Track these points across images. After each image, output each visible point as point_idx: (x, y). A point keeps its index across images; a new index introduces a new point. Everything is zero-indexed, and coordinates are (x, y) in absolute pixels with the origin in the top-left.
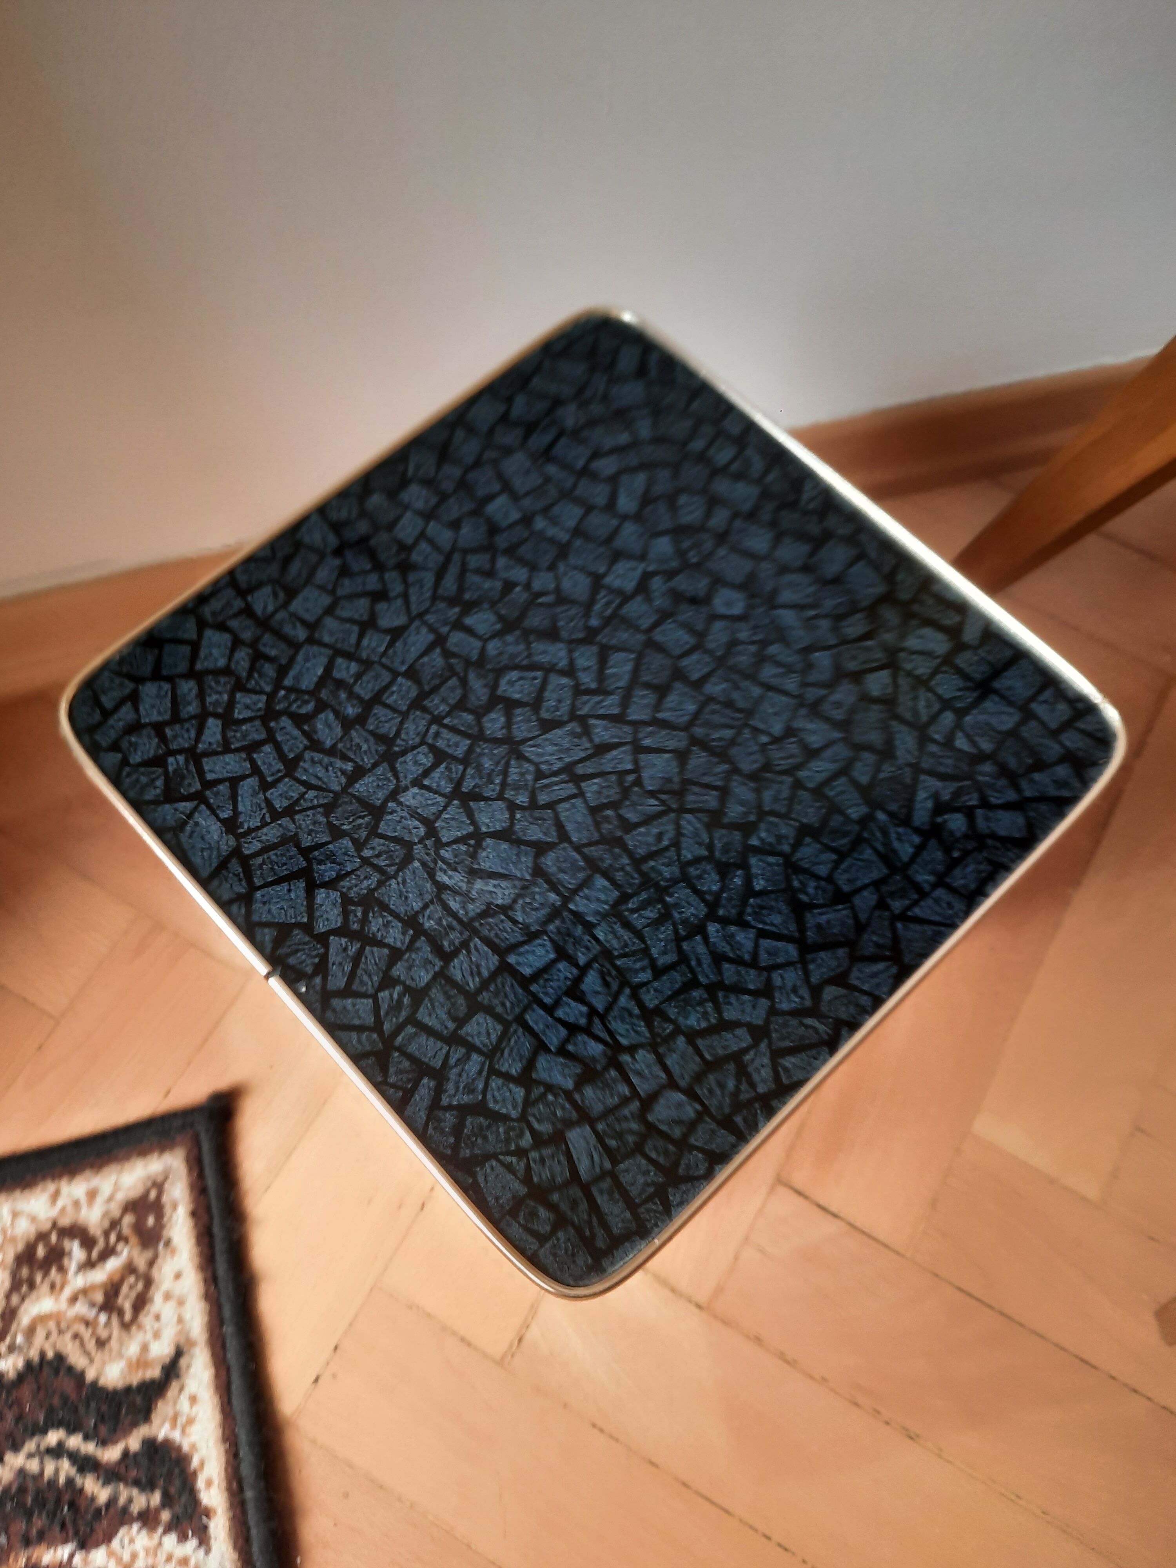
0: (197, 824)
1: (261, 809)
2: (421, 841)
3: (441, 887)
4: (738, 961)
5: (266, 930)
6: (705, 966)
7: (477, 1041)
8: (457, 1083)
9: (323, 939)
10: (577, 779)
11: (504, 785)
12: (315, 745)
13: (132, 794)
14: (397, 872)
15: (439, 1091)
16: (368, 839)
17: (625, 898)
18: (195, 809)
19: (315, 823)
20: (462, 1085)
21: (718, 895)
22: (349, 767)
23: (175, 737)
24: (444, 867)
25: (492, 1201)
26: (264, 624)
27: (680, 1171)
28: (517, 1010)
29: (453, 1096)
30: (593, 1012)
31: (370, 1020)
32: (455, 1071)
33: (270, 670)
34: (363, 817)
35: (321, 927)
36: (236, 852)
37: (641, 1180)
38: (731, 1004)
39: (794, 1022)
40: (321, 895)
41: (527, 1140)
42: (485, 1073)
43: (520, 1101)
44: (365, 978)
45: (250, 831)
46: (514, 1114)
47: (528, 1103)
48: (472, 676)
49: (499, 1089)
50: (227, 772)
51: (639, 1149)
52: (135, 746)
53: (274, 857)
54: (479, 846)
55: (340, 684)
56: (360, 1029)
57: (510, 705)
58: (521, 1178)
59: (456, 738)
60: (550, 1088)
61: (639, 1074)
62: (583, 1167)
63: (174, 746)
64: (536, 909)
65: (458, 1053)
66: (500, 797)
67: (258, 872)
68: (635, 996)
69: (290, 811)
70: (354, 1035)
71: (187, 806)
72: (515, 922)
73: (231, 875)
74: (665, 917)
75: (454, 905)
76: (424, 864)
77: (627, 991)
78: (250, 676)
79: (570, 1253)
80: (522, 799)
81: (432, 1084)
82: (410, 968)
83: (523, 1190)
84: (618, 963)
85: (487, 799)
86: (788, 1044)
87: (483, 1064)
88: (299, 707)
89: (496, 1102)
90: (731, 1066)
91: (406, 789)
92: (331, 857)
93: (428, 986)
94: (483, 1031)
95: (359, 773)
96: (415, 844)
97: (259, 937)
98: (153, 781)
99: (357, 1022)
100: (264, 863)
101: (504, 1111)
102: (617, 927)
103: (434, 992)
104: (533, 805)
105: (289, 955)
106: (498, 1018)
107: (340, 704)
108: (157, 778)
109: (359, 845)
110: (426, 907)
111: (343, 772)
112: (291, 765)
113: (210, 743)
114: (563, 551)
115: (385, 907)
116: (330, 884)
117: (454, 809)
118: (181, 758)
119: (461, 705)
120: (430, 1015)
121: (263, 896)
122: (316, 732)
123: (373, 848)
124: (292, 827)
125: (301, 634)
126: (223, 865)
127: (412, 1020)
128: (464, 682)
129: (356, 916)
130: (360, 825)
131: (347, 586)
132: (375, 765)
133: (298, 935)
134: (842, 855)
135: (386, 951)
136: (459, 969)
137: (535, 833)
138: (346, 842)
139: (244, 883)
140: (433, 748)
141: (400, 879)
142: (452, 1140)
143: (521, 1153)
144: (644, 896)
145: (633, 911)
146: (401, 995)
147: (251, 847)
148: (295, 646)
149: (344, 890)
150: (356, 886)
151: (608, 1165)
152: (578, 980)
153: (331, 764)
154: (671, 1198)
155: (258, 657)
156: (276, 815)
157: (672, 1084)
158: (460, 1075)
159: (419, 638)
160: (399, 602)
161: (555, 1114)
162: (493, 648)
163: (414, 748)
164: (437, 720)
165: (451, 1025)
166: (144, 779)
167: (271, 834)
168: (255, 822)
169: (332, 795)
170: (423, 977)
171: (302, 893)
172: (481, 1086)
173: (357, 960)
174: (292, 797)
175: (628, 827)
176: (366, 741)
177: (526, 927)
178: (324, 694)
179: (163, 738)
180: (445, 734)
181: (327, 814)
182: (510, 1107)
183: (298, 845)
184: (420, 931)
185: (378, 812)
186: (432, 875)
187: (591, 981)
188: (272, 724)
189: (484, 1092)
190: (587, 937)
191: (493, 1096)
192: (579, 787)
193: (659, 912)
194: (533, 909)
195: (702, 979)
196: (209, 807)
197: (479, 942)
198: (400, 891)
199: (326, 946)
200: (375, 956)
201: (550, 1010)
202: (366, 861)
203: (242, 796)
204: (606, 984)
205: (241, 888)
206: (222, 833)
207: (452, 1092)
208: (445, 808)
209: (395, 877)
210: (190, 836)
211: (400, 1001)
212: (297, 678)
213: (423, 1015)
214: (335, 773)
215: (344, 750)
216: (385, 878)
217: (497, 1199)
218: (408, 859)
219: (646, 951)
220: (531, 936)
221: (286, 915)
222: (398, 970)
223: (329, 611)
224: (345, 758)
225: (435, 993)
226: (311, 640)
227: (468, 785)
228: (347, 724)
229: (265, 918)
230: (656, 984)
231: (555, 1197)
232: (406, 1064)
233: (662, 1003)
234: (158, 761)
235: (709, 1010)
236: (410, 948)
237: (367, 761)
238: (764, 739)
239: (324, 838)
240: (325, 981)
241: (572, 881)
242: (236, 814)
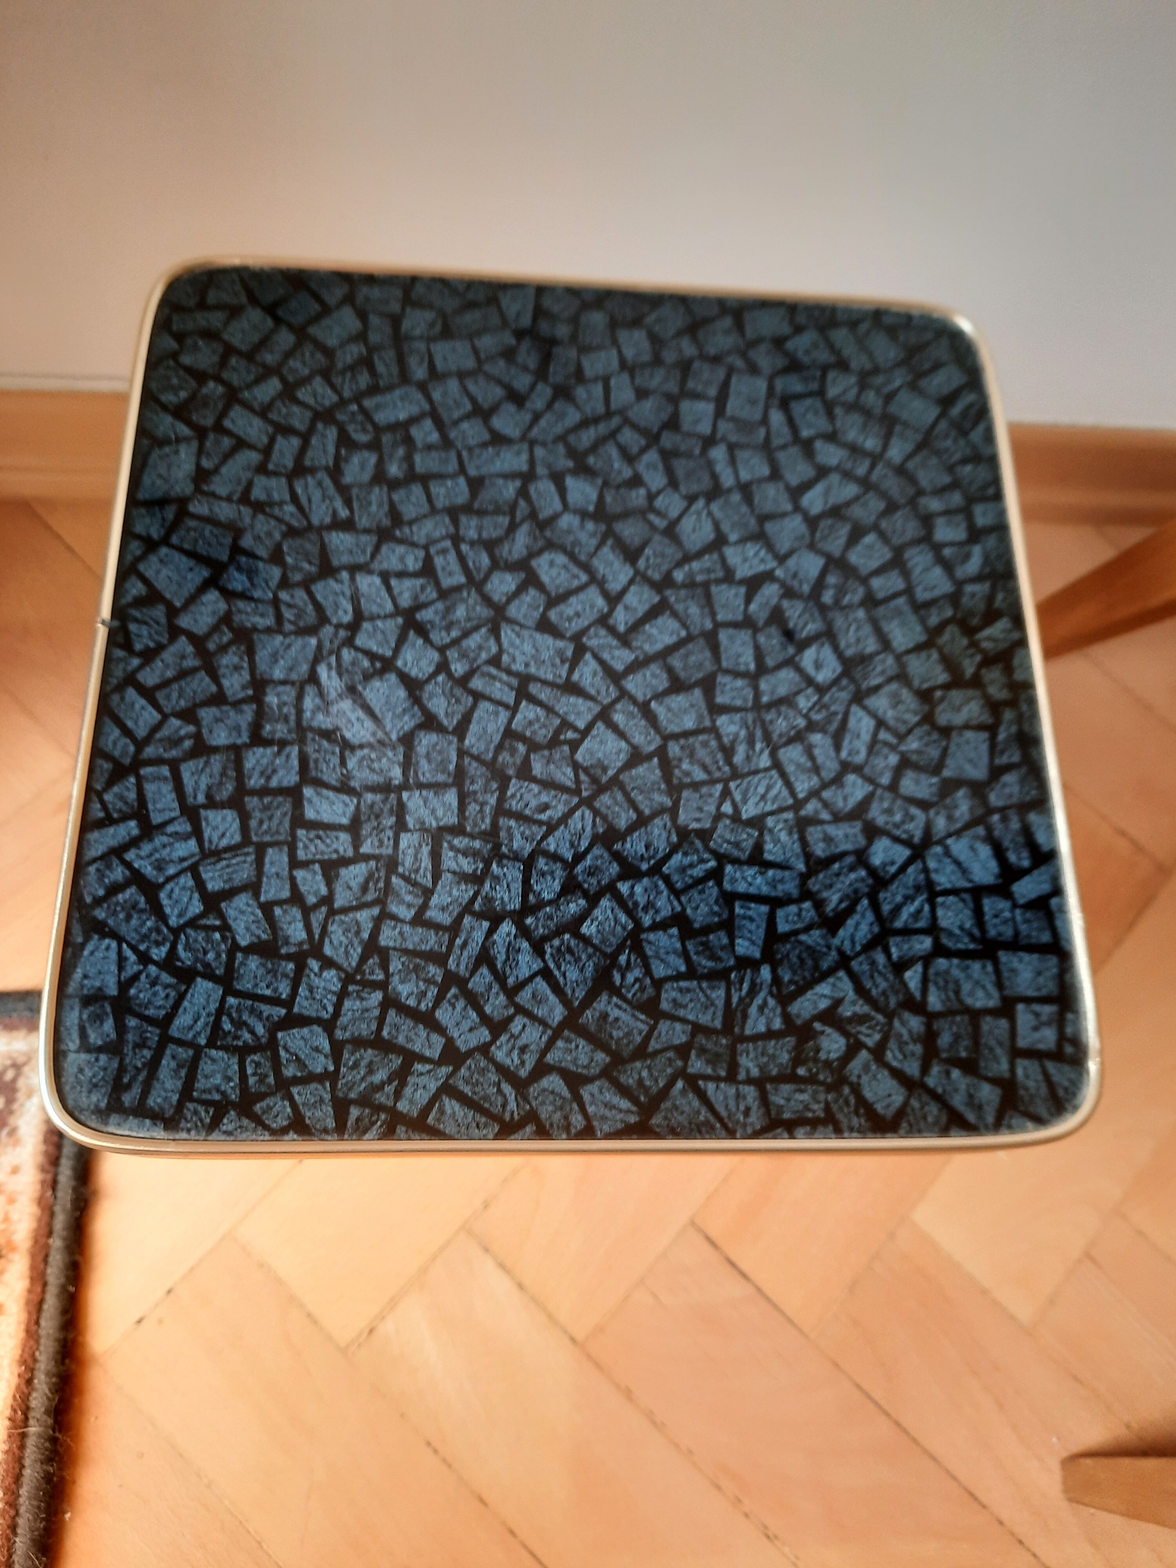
0: (177, 452)
1: (238, 485)
2: (338, 626)
3: (313, 678)
4: (500, 978)
5: (140, 585)
6: (465, 953)
7: (207, 833)
8: (156, 850)
9: (175, 632)
10: (523, 693)
11: (455, 642)
12: (335, 472)
13: (153, 386)
14: (291, 633)
15: (134, 843)
16: (298, 585)
17: (458, 830)
18: (187, 439)
19: (269, 534)
20: (157, 856)
21: (541, 904)
22: (344, 513)
23: (234, 369)
24: (334, 664)
25: (78, 974)
26: (399, 339)
27: (258, 1106)
28: (267, 838)
30: (327, 900)
31: (141, 732)
32: (165, 839)
33: (364, 380)
34: (310, 563)
35: (184, 621)
36: (183, 501)
37: (218, 1080)
38: (454, 1008)
39: (494, 1077)
40: (212, 596)
41: (159, 953)
42: (186, 864)
43: (190, 914)
44: (175, 695)
45: (214, 495)
46: (173, 921)
47: (193, 923)
48: (525, 528)
49: (184, 888)
50: (244, 432)
51: (243, 1052)
52: (196, 348)
53: (207, 532)
54: (381, 673)
55: (409, 441)
56: (127, 732)
57: (531, 580)
58: (122, 978)
59: (456, 568)
60: (225, 928)
61: (311, 990)
62: (183, 1020)
63: (225, 375)
64: (373, 770)
65: (182, 826)
66: (442, 650)
67: (183, 533)
68: (378, 922)
69: (259, 507)
70: (117, 732)
71: (184, 430)
72: (343, 763)
73: (160, 515)
74: (476, 879)
75: (309, 703)
76: (320, 647)
77: (376, 911)
78: (343, 372)
79: (94, 1080)
80: (459, 668)
81: (135, 832)
82: (218, 720)
83: (112, 990)
84: (394, 879)
85: (427, 640)
86: (467, 1090)
87: (193, 855)
88: (356, 431)
89: (170, 897)
90: (397, 1061)
91: (370, 572)
92: (251, 574)
93: (216, 750)
94: (221, 829)
95: (348, 525)
96: (330, 624)
97: (128, 585)
98: (180, 388)
99: (130, 724)
100: (195, 530)
101: (168, 910)
102: (426, 850)
103: (216, 759)
104: (463, 682)
105: (136, 620)
106: (245, 829)
107: (391, 457)
108: (186, 389)
109: (285, 583)
110: (284, 682)
111: (335, 513)
112: (300, 470)
113: (255, 398)
114: (715, 492)
115: (251, 652)
116: (228, 594)
117: (392, 626)
118: (220, 389)
119: (490, 546)
120: (193, 774)
121: (166, 555)
122: (347, 462)
123: (292, 596)
124: (247, 520)
125: (420, 373)
126: (162, 502)
127: (174, 766)
128: (512, 528)
129: (220, 639)
130: (302, 568)
131: (499, 368)
132: (367, 531)
133: (159, 612)
134: (691, 973)
135: (214, 688)
136: (256, 759)
137: (438, 705)
138: (276, 573)
139: (162, 532)
140: (428, 561)
141: (287, 641)
142: (101, 892)
143: (144, 959)
144: (477, 844)
145: (452, 848)
146: (188, 736)
147: (199, 507)
148: (405, 378)
149: (234, 609)
150: (247, 614)
151: (202, 1041)
152: (345, 862)
153: (331, 499)
154: (225, 1121)
155: (367, 363)
156: (244, 500)
157: (329, 1026)
158: (164, 846)
159: (513, 460)
160: (528, 417)
161: (205, 953)
162: (567, 521)
163: (414, 545)
164: (456, 540)
165: (201, 799)
166: (175, 381)
167: (225, 511)
168: (222, 491)
169: (305, 523)
170: (220, 737)
171: (198, 581)
172: (171, 871)
173: (183, 674)
174: (273, 497)
175: (525, 772)
176: (380, 505)
177: (348, 777)
178: (386, 439)
179: (223, 362)
180: (452, 557)
181: (285, 536)
182: (176, 912)
183: (236, 540)
184: (258, 698)
185: (327, 570)
186: (316, 660)
187: (354, 874)
188: (320, 425)
189: (169, 879)
190: (390, 833)
191: (172, 891)
192: (517, 703)
193: (476, 870)
194: (369, 767)
195: (452, 964)
196: (201, 447)
197: (296, 753)
198: (278, 651)
199: (172, 640)
200: (202, 684)
201: (295, 863)
202: (276, 602)
203: (235, 461)
204: (364, 889)
205: (155, 533)
206: (188, 476)
207: (143, 853)
208: (386, 617)
209: (285, 635)
210: (162, 457)
211: (181, 740)
212: (378, 407)
213: (187, 771)
214: (328, 509)
215: (354, 497)
216: (277, 629)
217: (85, 976)
218: (311, 630)
219: (428, 893)
220: (344, 788)
221: (168, 586)
222: (206, 714)
223: (462, 375)
224: (348, 503)
225: (217, 762)
226: (423, 387)
227: (425, 615)
228: (379, 477)
229: (149, 574)
230: (407, 928)
231: (132, 1022)
232: (132, 796)
233: (395, 949)
234: (201, 377)
235: (429, 994)
236: (237, 704)
237: (363, 521)
238: (727, 808)
239: (262, 552)
240: (141, 667)
241: (428, 775)
242: (216, 470)
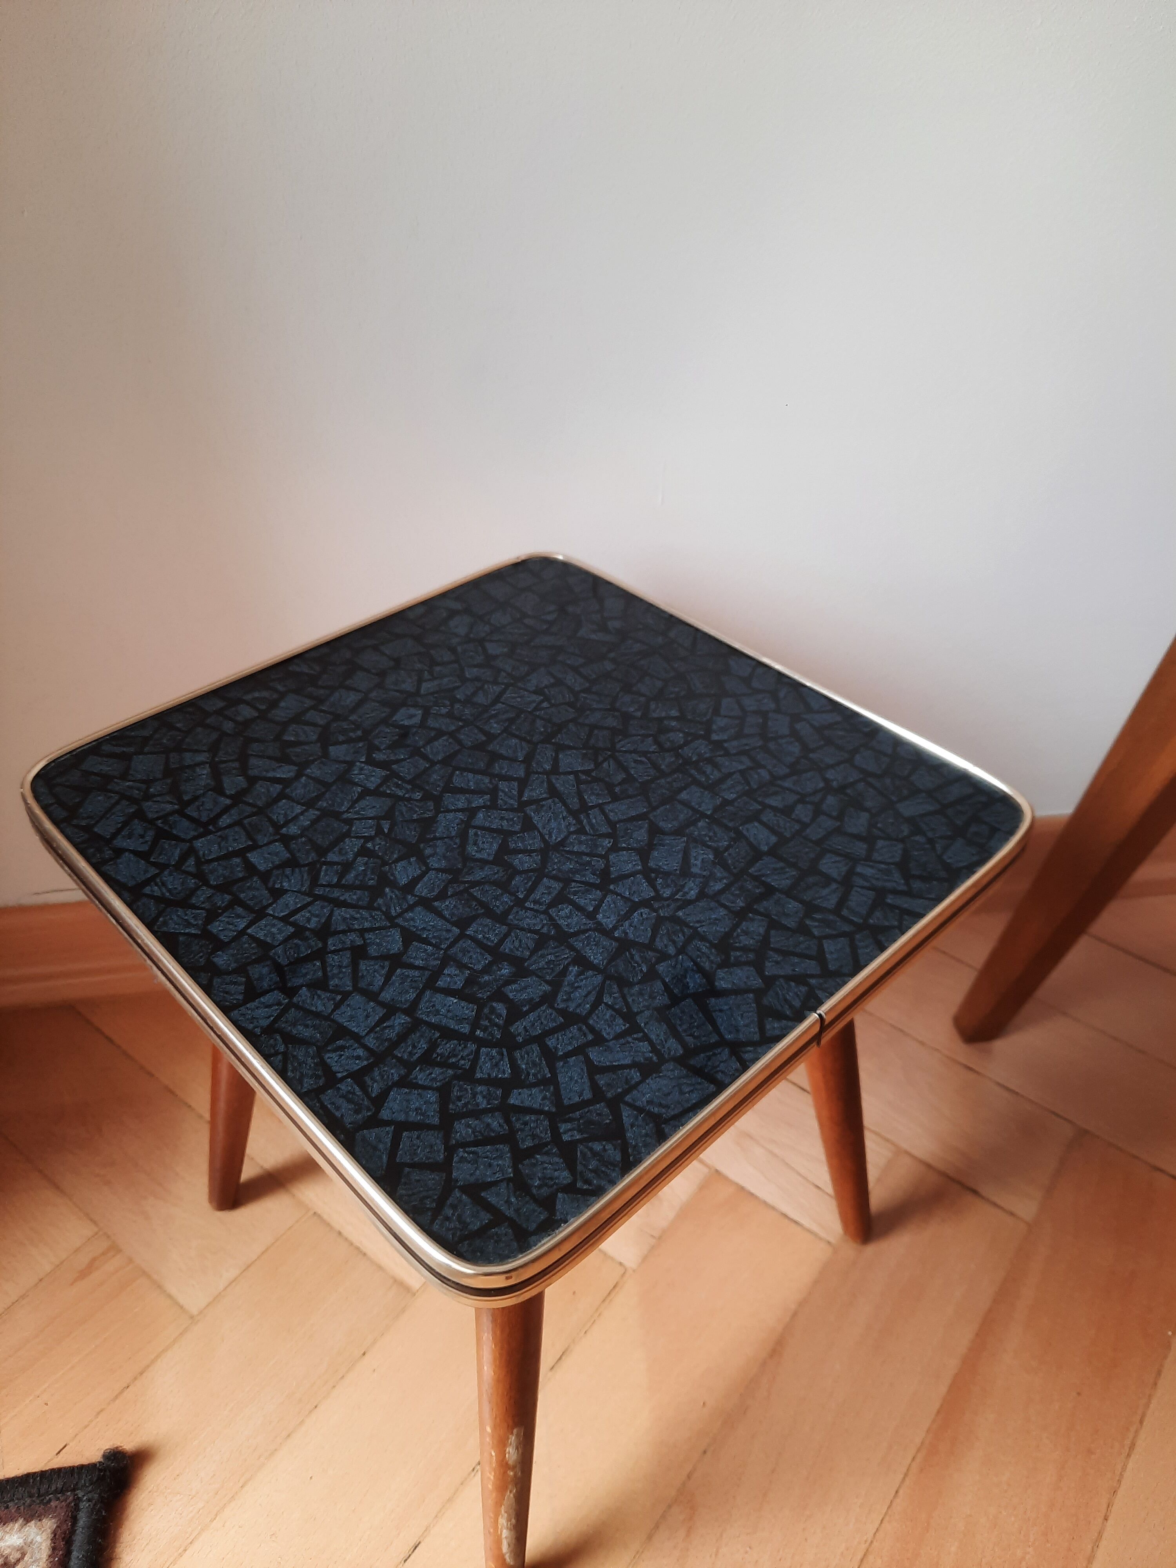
0: (650, 1102)
1: (629, 1043)
2: (655, 911)
3: (702, 895)
4: (741, 726)
5: (768, 1027)
6: (749, 742)
7: (844, 869)
8: (885, 880)
9: (769, 980)
10: (585, 808)
11: (591, 855)
12: (548, 999)
14: (690, 927)
15: (895, 892)
16: (656, 950)
17: (696, 782)
18: (631, 1106)
19: (641, 994)
20: (886, 877)
21: (687, 734)
22: (574, 969)
23: (534, 1136)
24: (681, 894)
25: (975, 858)
26: (378, 1058)
28: (810, 844)
29: (897, 881)
30: (801, 802)
31: (843, 941)
32: (874, 882)
33: (446, 1048)
34: (632, 956)
35: (757, 982)
36: (681, 1061)
38: (777, 730)
39: (784, 702)
40: (722, 984)
41: (919, 839)
42: (871, 864)
43: (887, 843)
44: (802, 946)
45: (654, 1050)
46: (901, 846)
47: (888, 838)
48: (469, 878)
49: (882, 855)
50: (582, 1078)
51: (905, 778)
52: (545, 1181)
53: (685, 1027)
54: (658, 871)
55: (469, 982)
56: (853, 947)
57: (505, 851)
58: (951, 842)
59: (541, 889)
60: (872, 826)
61: (845, 778)
62: (930, 808)
63: (548, 1137)
64: (715, 833)
65: (858, 880)
66: (605, 857)
67: (703, 1039)
68: (782, 778)
69: (629, 1016)
70: (860, 951)
71: (626, 1114)
72: (729, 847)
73: (709, 1063)
74: (710, 761)
75: (718, 886)
76: (679, 908)
77: (778, 782)
78: (452, 1066)
80: (607, 843)
81: (891, 896)
82: (787, 915)
83: (960, 840)
84: (755, 787)
85: (608, 866)
86: (801, 705)
87: (863, 865)
88: (499, 1016)
89: (893, 857)
90: (826, 732)
91: (599, 924)
92: (680, 979)
93: (802, 902)
94: (834, 865)
95: (581, 961)
96: (658, 915)
97: (777, 1032)
98: (595, 1154)
99: (848, 950)
100: (691, 1035)
101: (900, 852)
102: (724, 787)
103: (807, 897)
104: (612, 835)
105: (791, 1007)
106: (820, 856)
107: (495, 980)
108: (591, 1149)
109: (663, 956)
110: (723, 906)
111: (580, 973)
112: (570, 1019)
113: (544, 1098)
114: (330, 814)
115: (728, 935)
116: (709, 977)
117: (619, 888)
118: (563, 1127)
119: (503, 885)
120: (828, 900)
121: (730, 1033)
122: (532, 999)
123: (666, 946)
124: (647, 1013)
125: (400, 1020)
126: (698, 1072)
127: (837, 910)
128: (476, 884)
129: (741, 956)
130: (641, 957)
131: (341, 982)
132: (572, 948)
133: (769, 1000)
134: (646, 674)
135: (773, 932)
136: (780, 882)
137: (641, 835)
138: (661, 968)
139: (717, 1051)
140: (552, 905)
141: (698, 925)
143: (931, 842)
144: (693, 772)
145: (708, 778)
146: (814, 920)
147: (673, 1047)
148: (416, 1024)
149: (714, 966)
150: (708, 957)
151: (923, 795)
152: (774, 809)
153: (571, 985)
155: (426, 1059)
156: (634, 1028)
157: (849, 761)
158: (877, 879)
159: (420, 919)
160: (369, 936)
161: (893, 823)
162: (437, 863)
163: (551, 918)
164: (519, 903)
165: (834, 886)
166: (593, 1164)
167: (657, 1031)
168: (645, 1046)
169: (608, 982)
170: (792, 905)
171: (721, 1001)
172: (883, 866)
173: (786, 953)
174: (612, 1016)
175: (630, 779)
176: (543, 956)
177: (733, 840)
178: (483, 995)
179: (535, 1150)
180: (535, 896)
181: (631, 985)
182: (895, 848)
183: (668, 1007)
184: (749, 909)
185: (625, 945)
186: (690, 902)
187: (775, 802)
188: (520, 1039)
189: (887, 864)
190: (736, 804)
191: (890, 858)
192: (593, 807)
193: (706, 764)
194: (715, 836)
195: (760, 744)
196: (627, 1092)
197: (753, 869)
198: (710, 924)
199: (775, 978)
200: (779, 940)
201: (805, 825)
202: (681, 951)
203: (611, 1062)
204: (775, 794)
205: (724, 1053)
206: (660, 1077)
207: (893, 883)
208: (618, 894)
209: (695, 929)
210: (667, 1107)
211: (820, 921)
212: (461, 1021)
213: (830, 905)
214: (582, 980)
215: (553, 975)
216: (696, 935)
217: (973, 854)
218: (675, 920)
219: (742, 772)
220: (740, 836)
221: (748, 1012)
222: (791, 923)
223: (372, 996)
224: (564, 972)
226: (410, 1011)
227: (592, 879)
228: (522, 973)
229: (754, 1029)
230: (769, 767)
231: (959, 822)
232: (878, 914)
233: (784, 764)
234: (568, 1152)
235: (784, 741)
236: (767, 915)
237: (567, 955)
238: (545, 705)
239: (658, 986)
240: (812, 976)
241: (685, 812)
242: (634, 1065)
